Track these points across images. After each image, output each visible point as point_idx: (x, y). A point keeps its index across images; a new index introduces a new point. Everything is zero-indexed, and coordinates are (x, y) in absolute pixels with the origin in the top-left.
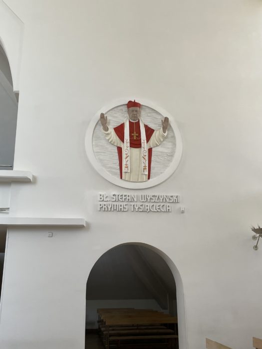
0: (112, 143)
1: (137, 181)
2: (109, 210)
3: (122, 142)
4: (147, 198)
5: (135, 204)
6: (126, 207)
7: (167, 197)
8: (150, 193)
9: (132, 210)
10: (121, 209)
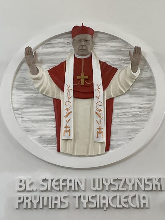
0: (44, 93)
1: (85, 154)
2: (35, 206)
3: (61, 91)
4: (105, 183)
5: (82, 194)
6: (66, 201)
7: (140, 180)
8: (109, 175)
9: (77, 206)
10: (56, 204)
